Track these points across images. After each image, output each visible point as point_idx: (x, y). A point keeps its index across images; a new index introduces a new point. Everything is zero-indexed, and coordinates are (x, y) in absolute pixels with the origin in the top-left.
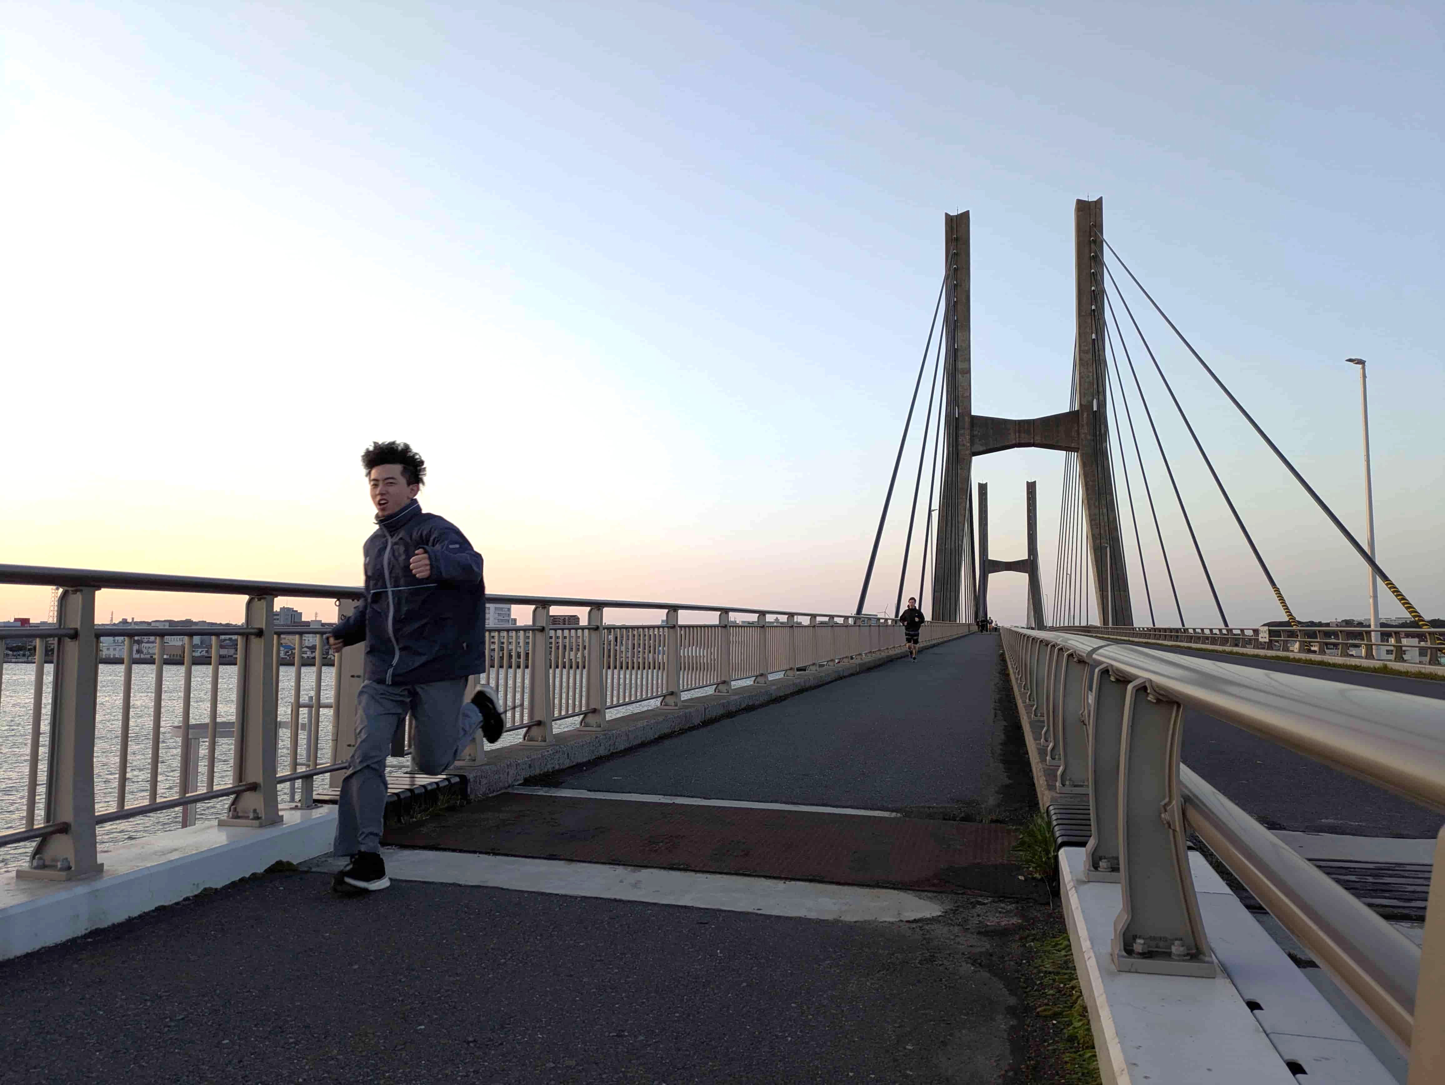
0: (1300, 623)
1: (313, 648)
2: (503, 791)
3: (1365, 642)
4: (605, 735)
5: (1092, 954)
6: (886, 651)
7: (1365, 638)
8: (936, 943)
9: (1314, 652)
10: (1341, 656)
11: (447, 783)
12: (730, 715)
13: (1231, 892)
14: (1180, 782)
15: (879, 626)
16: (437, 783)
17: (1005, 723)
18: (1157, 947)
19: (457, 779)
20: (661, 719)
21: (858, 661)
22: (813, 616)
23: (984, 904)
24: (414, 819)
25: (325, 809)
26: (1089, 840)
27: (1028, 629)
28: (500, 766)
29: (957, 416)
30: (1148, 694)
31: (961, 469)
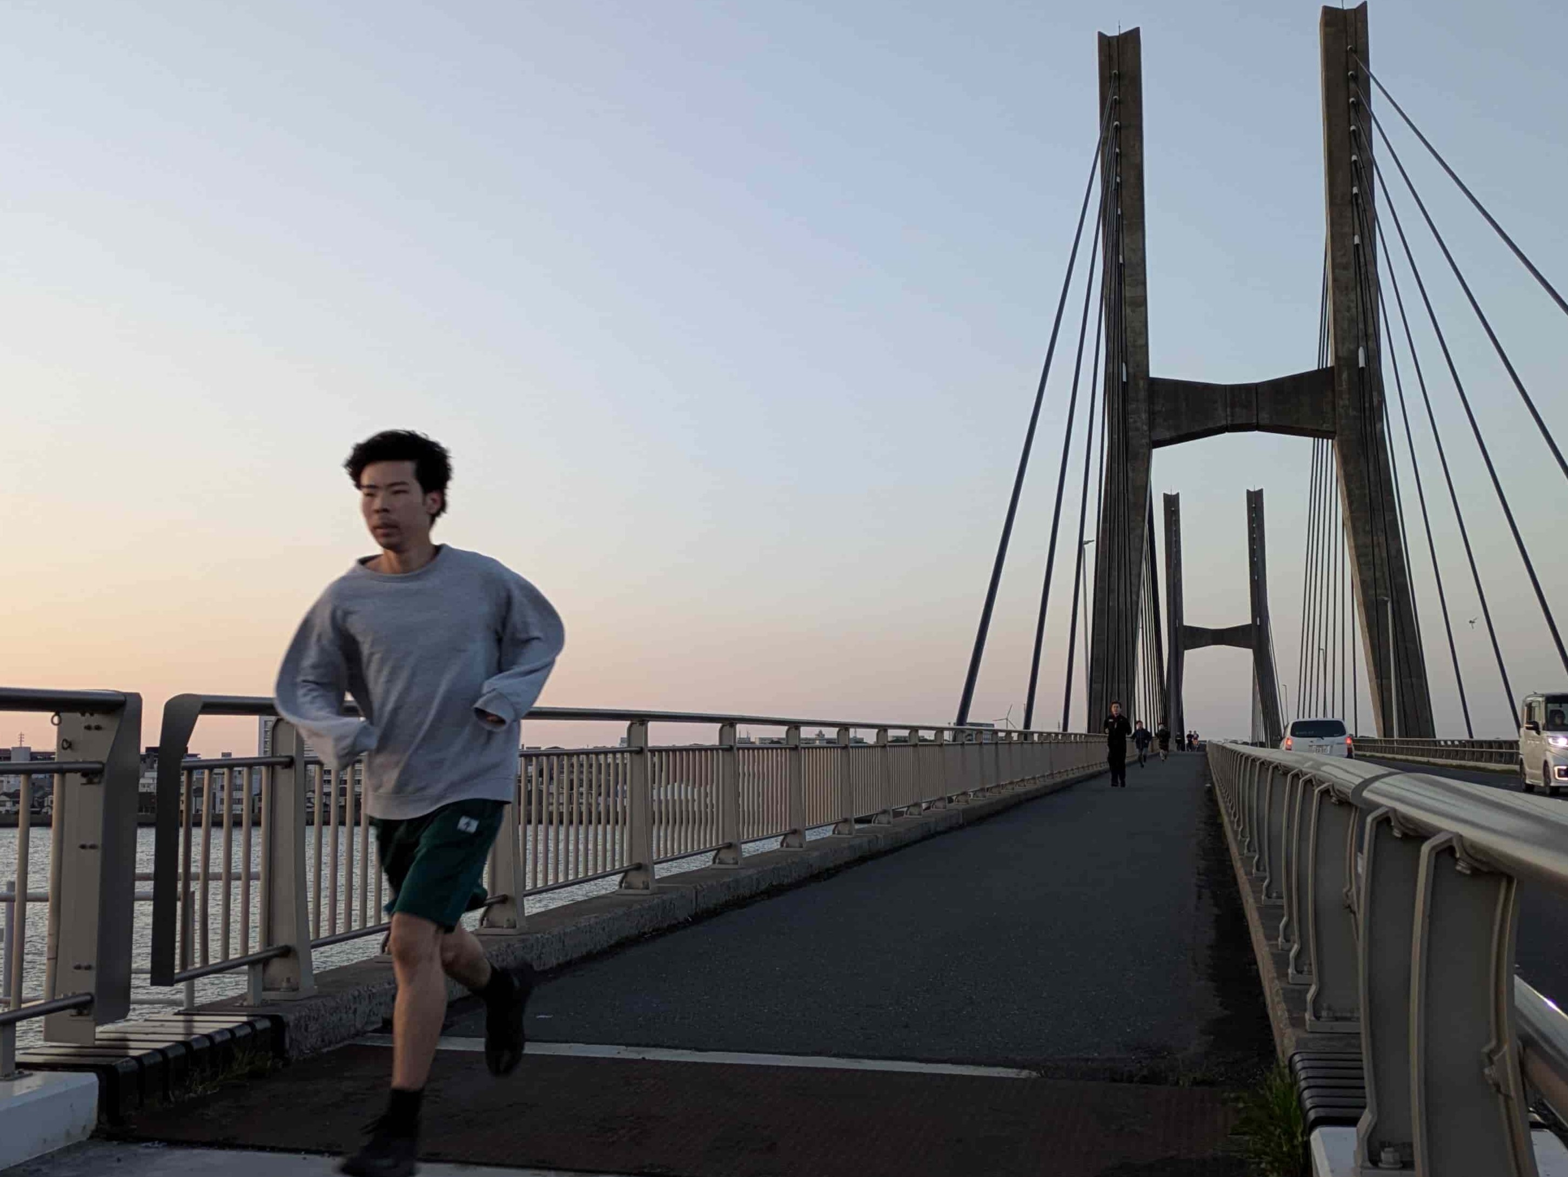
1: (14, 796)
2: (346, 1042)
4: (523, 941)
6: (1010, 787)
11: (248, 1030)
12: (740, 903)
14: (1515, 1011)
15: (996, 744)
16: (231, 1031)
19: (266, 1024)
20: (620, 912)
21: (962, 806)
22: (883, 729)
24: (192, 1095)
25: (36, 1080)
26: (1361, 1114)
27: (1253, 744)
28: (341, 1000)
29: (1125, 380)
30: (1457, 860)
31: (1133, 470)
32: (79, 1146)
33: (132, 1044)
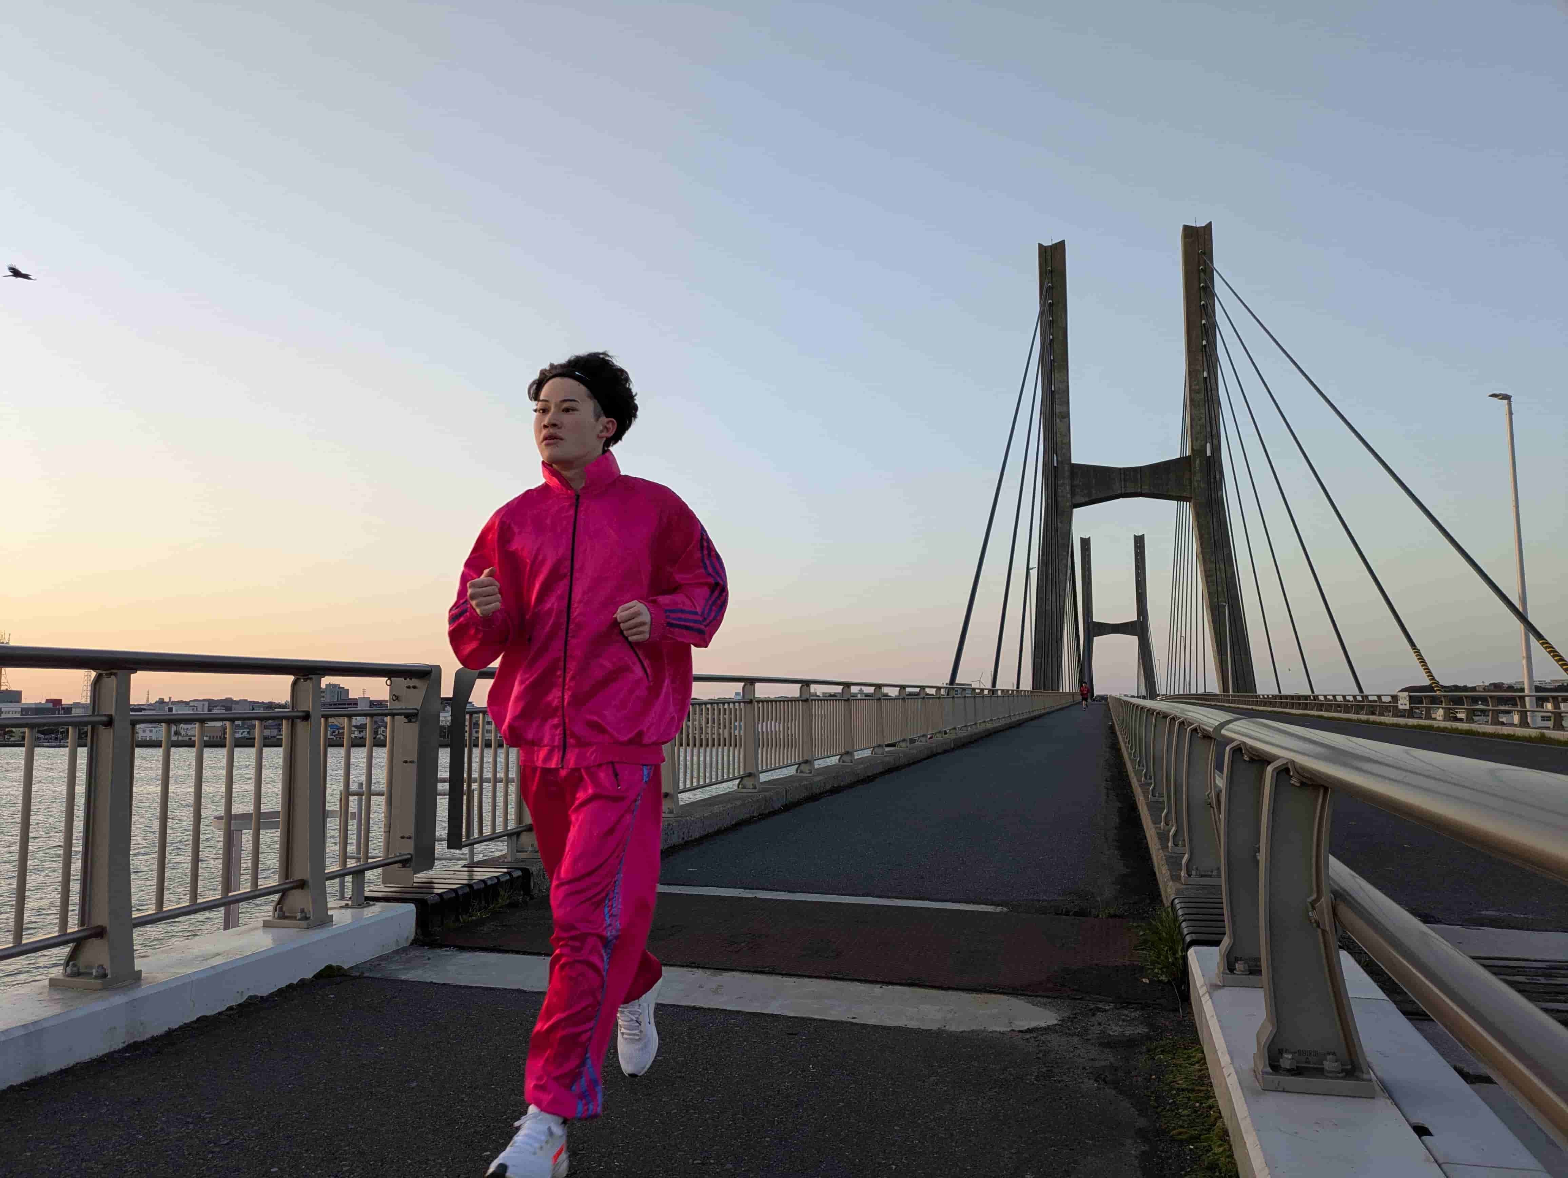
0: (1443, 687)
1: (361, 728)
3: (1519, 708)
4: (679, 821)
5: (1232, 1070)
6: (983, 724)
7: (1519, 703)
8: (1052, 1056)
9: (1461, 720)
10: (1491, 724)
11: (508, 877)
12: (814, 798)
13: (1386, 998)
14: (1329, 876)
15: (975, 697)
16: (497, 877)
17: (1119, 805)
18: (1306, 1062)
19: (519, 873)
20: (739, 803)
21: (953, 736)
22: (903, 687)
23: (1106, 1011)
24: (474, 918)
25: (378, 907)
26: (1223, 938)
27: (1138, 697)
29: (1055, 465)
30: (1290, 776)
31: (1061, 522)
32: (404, 950)
33: (436, 886)
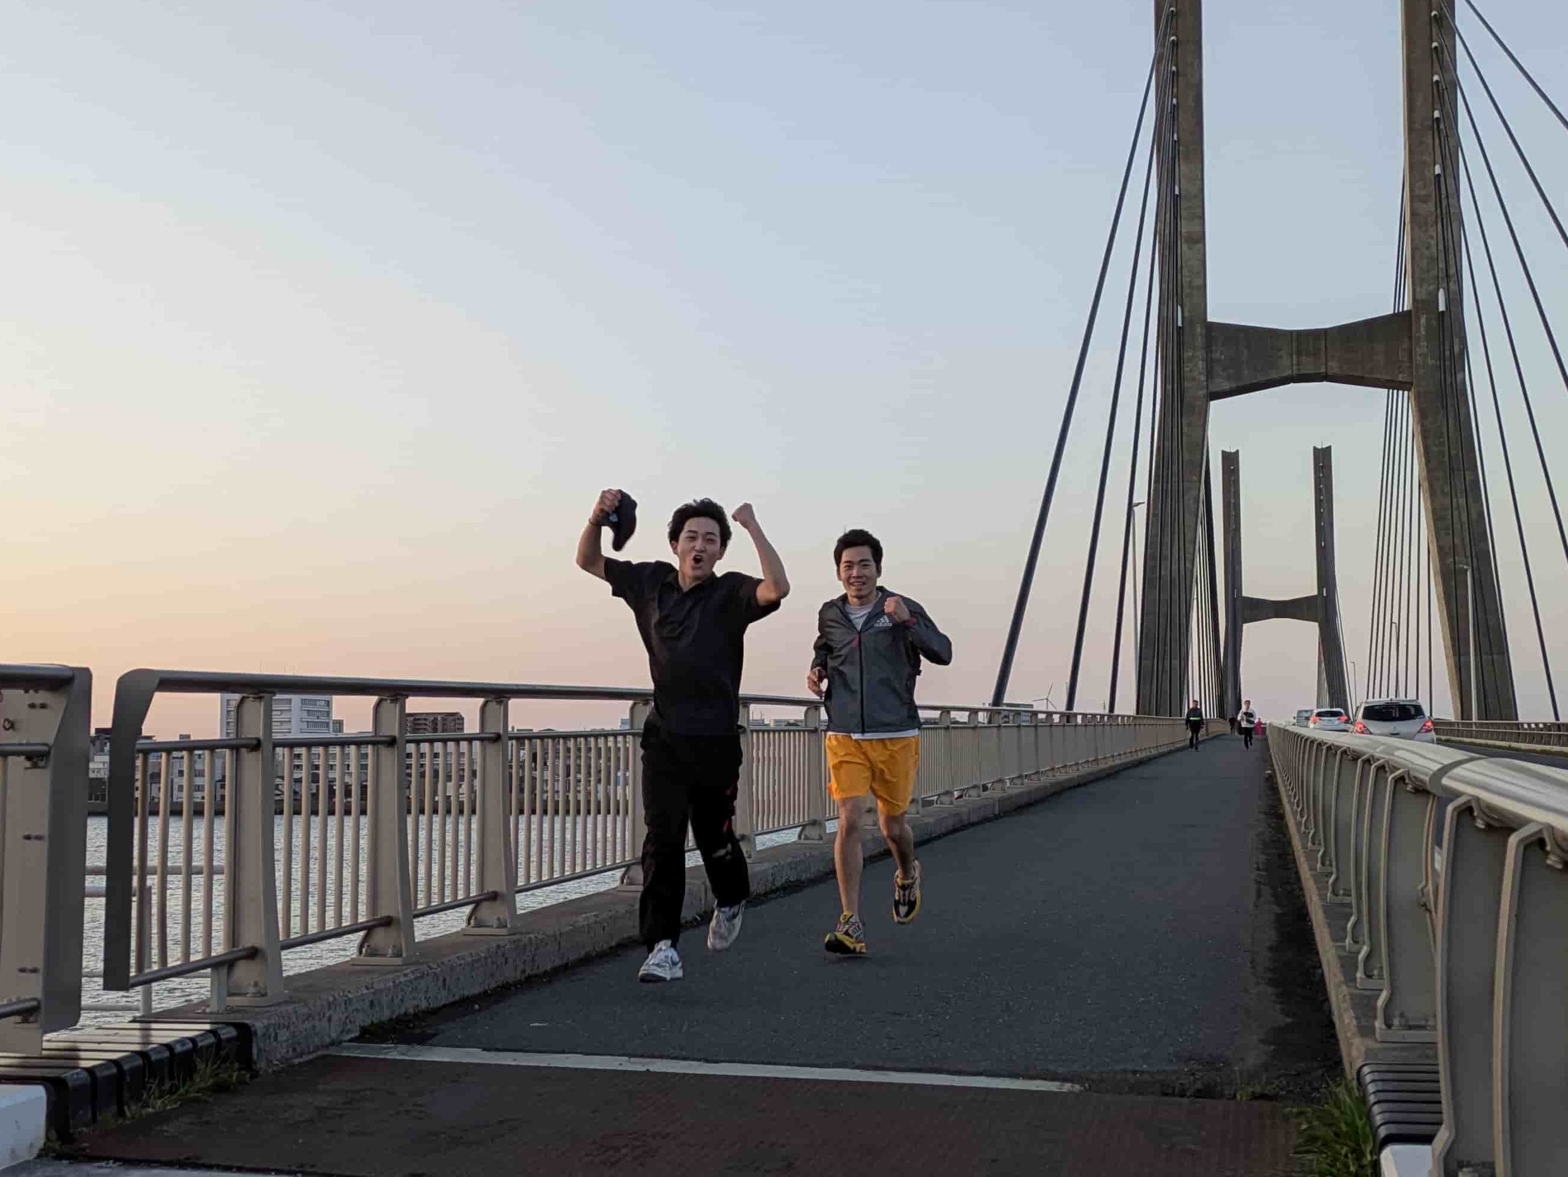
2: (320, 1053)
4: (514, 942)
6: (1050, 774)
11: (212, 1040)
15: (1036, 726)
16: (192, 1040)
17: (1278, 910)
19: (232, 1032)
20: (621, 910)
21: (998, 794)
24: (150, 1110)
26: (1438, 1130)
28: (315, 1006)
29: (1180, 324)
30: (1547, 853)
31: (1189, 425)
32: (24, 1166)
33: (83, 1054)
